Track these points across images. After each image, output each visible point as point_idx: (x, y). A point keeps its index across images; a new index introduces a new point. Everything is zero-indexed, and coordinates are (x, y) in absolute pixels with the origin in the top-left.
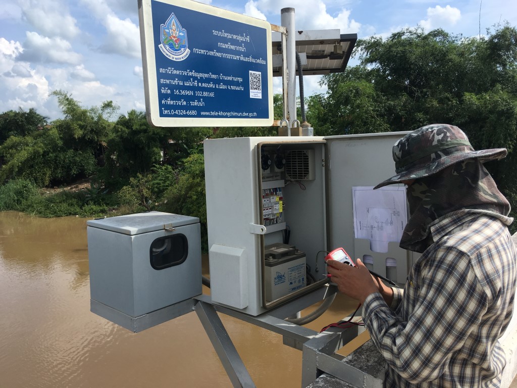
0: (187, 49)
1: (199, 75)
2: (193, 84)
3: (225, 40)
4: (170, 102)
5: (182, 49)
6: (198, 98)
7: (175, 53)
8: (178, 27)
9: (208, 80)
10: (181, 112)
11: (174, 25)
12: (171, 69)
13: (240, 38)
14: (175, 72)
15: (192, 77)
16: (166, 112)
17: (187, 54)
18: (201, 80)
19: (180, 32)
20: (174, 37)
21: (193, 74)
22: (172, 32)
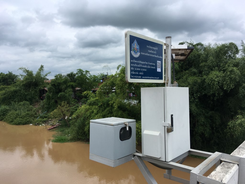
0: (139, 53)
1: (142, 63)
2: (140, 66)
3: (150, 49)
4: (133, 73)
5: (138, 53)
6: (142, 71)
7: (136, 54)
8: (137, 45)
9: (145, 65)
10: (136, 77)
12: (134, 60)
13: (155, 49)
16: (132, 77)
18: (143, 65)
20: (136, 48)
21: (141, 62)
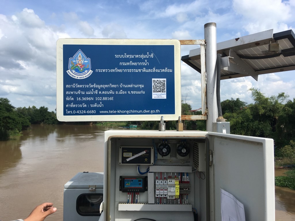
0: (90, 71)
1: (99, 87)
3: (127, 60)
4: (72, 105)
5: (86, 71)
6: (98, 102)
7: (80, 74)
8: (83, 57)
9: (108, 89)
10: (82, 112)
11: (80, 57)
12: (75, 85)
13: (142, 56)
14: (79, 86)
15: (93, 88)
16: (69, 112)
17: (90, 74)
18: (102, 89)
20: (80, 64)
21: (95, 86)
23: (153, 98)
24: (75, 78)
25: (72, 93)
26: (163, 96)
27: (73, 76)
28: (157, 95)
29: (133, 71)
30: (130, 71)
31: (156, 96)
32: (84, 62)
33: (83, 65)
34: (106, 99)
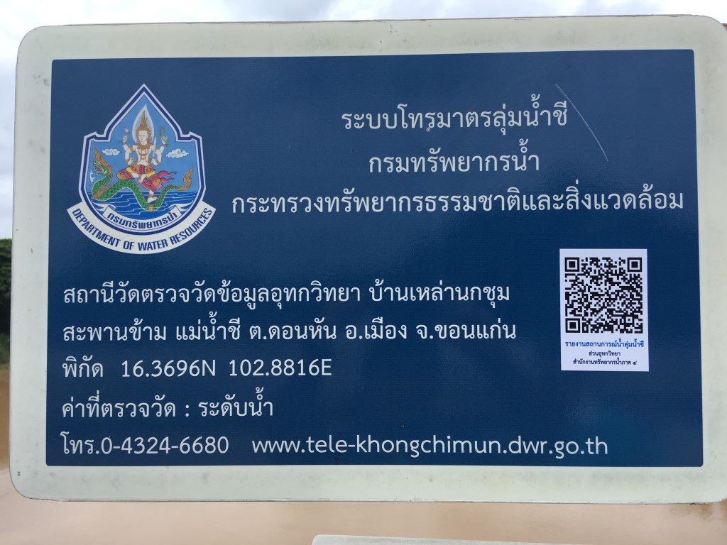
0: (202, 205)
1: (251, 298)
2: (219, 333)
3: (413, 143)
4: (96, 407)
5: (177, 209)
7: (142, 226)
8: (159, 133)
9: (301, 313)
11: (143, 126)
13: (503, 119)
14: (133, 295)
15: (217, 305)
17: (197, 224)
18: (267, 314)
19: (169, 148)
20: (142, 170)
21: (224, 292)
22: (133, 154)
23: (567, 365)
24: (113, 247)
25: (96, 333)
26: (625, 354)
27: (104, 237)
28: (589, 349)
29: (445, 208)
30: (431, 207)
31: (583, 353)
32: (164, 155)
33: (161, 175)
34: (289, 370)
